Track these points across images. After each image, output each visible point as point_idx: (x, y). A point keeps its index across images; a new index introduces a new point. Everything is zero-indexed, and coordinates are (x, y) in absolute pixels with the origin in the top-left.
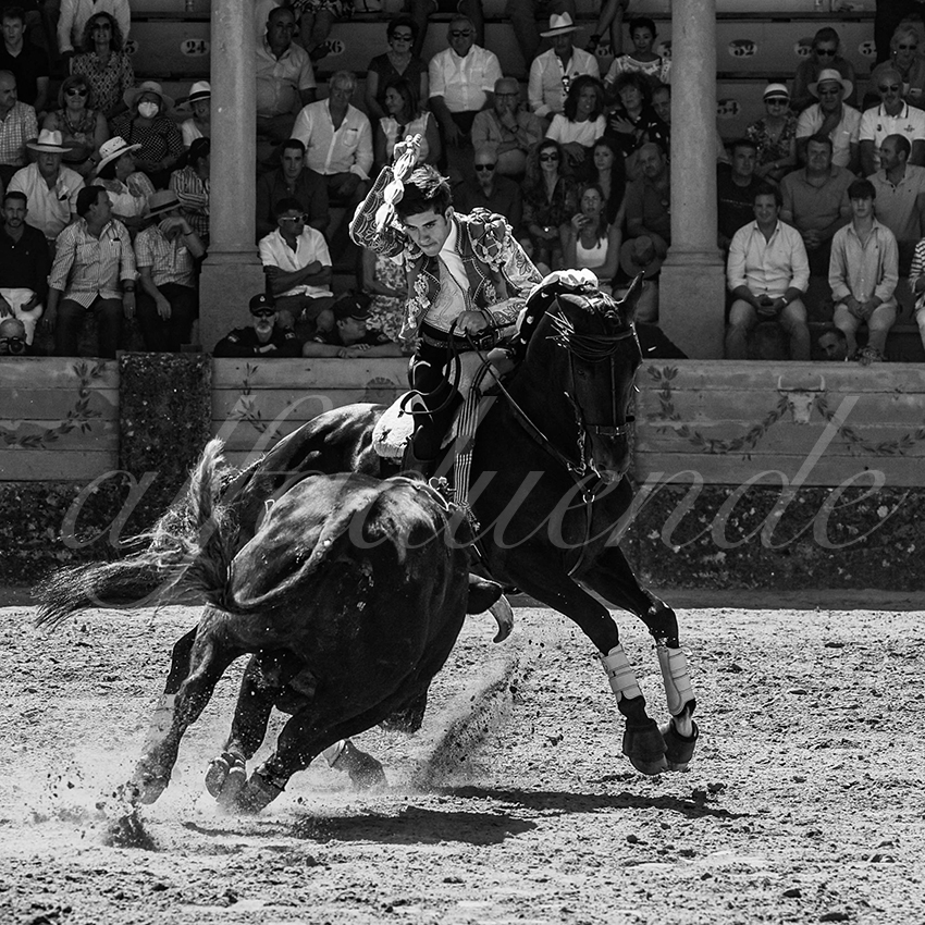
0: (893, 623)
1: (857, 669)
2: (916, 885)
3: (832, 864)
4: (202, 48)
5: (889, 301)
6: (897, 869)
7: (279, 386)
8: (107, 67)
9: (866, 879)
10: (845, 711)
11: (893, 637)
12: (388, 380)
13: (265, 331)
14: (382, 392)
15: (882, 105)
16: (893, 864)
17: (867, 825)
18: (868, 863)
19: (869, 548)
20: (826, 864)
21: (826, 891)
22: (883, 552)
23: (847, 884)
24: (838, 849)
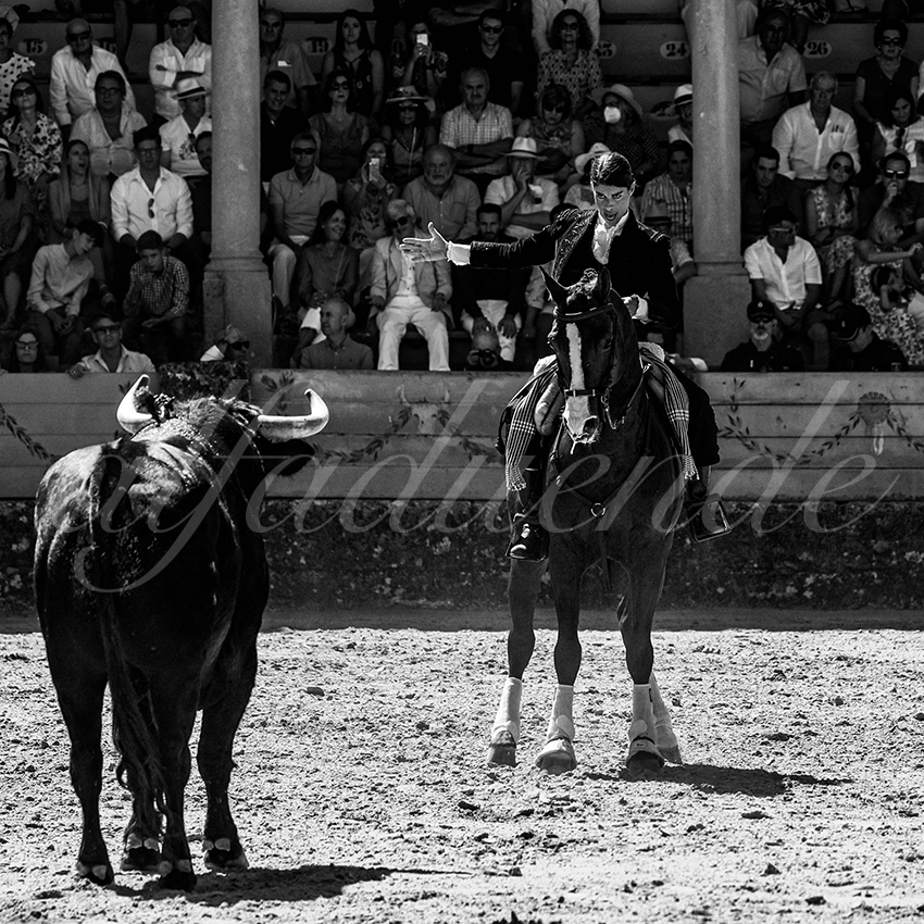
4: (682, 51)
7: (768, 402)
8: (573, 66)
12: (882, 395)
13: (762, 338)
14: (875, 408)
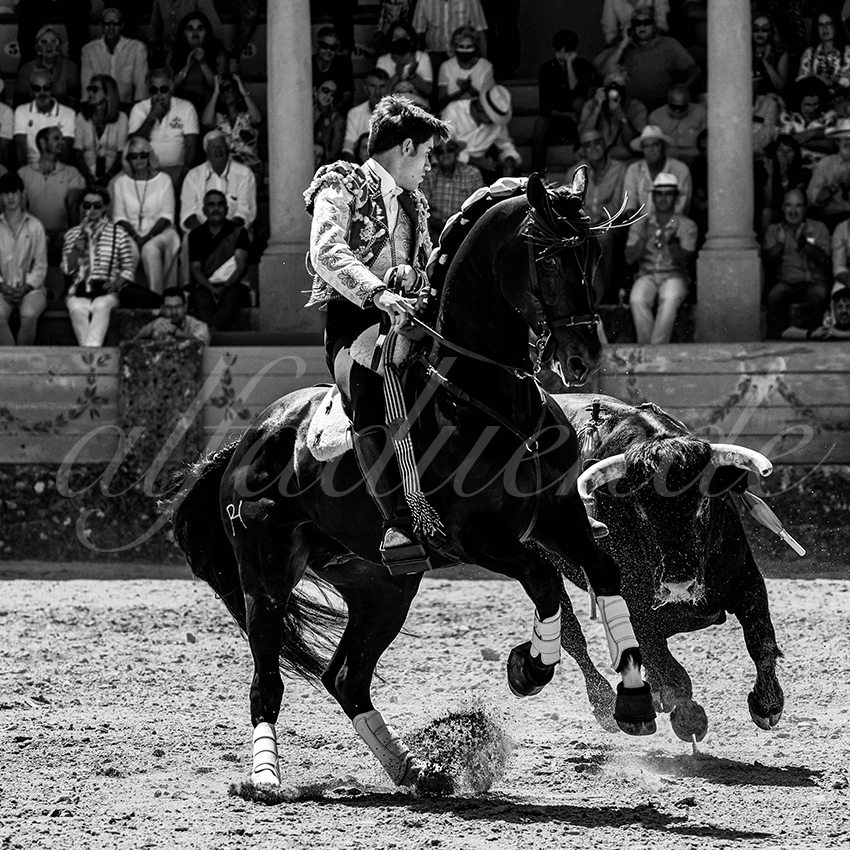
0: (53, 591)
1: (22, 636)
2: (95, 837)
3: (14, 819)
5: (39, 287)
6: (76, 823)
9: (48, 832)
10: (15, 676)
11: (53, 606)
15: (34, 103)
16: (72, 819)
17: (44, 782)
18: (48, 817)
19: (28, 522)
20: (9, 819)
21: (11, 845)
22: (41, 525)
23: (29, 838)
24: (19, 805)
